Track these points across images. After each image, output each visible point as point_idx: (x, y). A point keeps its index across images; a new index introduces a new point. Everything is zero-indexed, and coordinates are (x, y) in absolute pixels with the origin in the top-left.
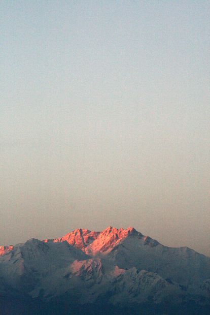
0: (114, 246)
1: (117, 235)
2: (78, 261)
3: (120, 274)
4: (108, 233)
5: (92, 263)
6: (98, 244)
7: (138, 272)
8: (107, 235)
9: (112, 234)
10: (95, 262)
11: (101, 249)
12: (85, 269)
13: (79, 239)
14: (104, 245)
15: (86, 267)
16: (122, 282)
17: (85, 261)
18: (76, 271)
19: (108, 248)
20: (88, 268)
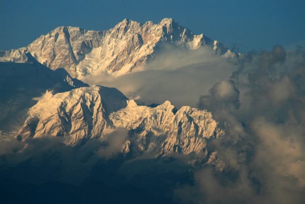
0: (135, 60)
1: (140, 37)
2: (54, 94)
3: (138, 117)
4: (122, 32)
5: (83, 97)
6: (103, 56)
7: (175, 111)
8: (120, 36)
9: (130, 36)
10: (87, 95)
11: (109, 67)
12: (67, 110)
13: (64, 48)
14: (115, 57)
15: (69, 106)
16: (144, 133)
17: (67, 94)
18: (49, 115)
19: (122, 64)
20: (73, 107)
